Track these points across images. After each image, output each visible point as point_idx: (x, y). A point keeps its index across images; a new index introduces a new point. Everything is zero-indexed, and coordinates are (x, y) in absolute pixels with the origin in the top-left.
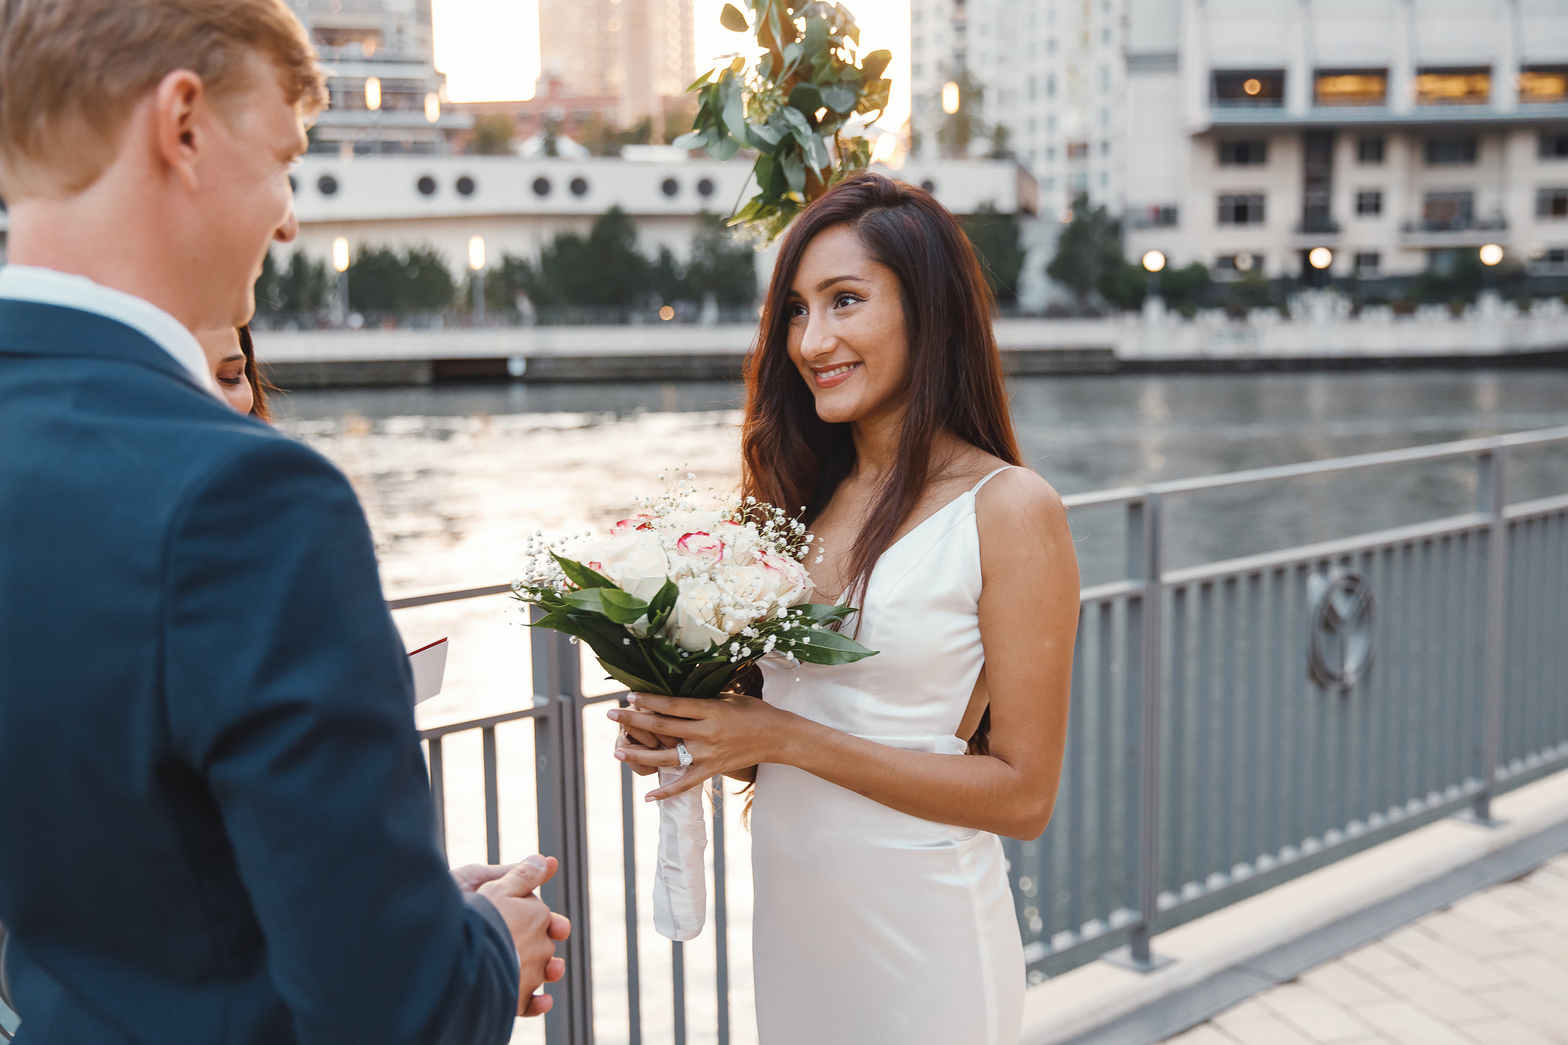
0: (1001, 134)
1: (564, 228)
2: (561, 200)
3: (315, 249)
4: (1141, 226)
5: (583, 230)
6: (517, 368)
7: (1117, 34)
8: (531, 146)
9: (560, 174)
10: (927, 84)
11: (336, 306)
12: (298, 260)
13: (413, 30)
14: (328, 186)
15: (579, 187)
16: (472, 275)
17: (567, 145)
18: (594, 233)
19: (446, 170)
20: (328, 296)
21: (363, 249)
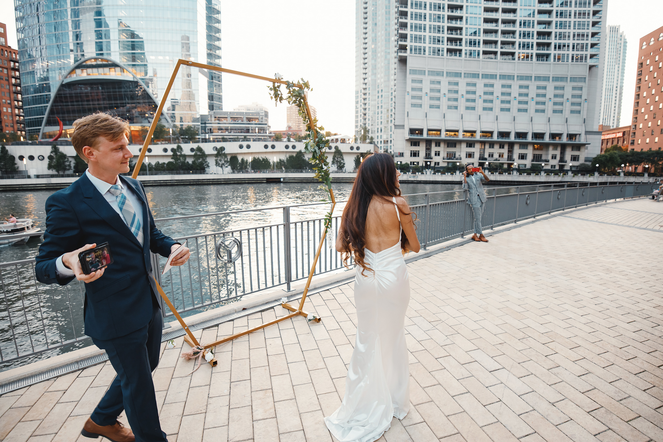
0: (372, 138)
1: (291, 154)
2: (290, 149)
3: (246, 158)
4: (397, 156)
5: (294, 155)
6: (282, 180)
7: (393, 121)
8: (285, 140)
9: (290, 144)
10: (358, 129)
11: (249, 169)
12: (243, 160)
13: (264, 118)
14: (248, 147)
15: (294, 147)
16: (274, 163)
17: (293, 139)
18: (296, 155)
19: (270, 144)
20: (248, 167)
21: (254, 158)
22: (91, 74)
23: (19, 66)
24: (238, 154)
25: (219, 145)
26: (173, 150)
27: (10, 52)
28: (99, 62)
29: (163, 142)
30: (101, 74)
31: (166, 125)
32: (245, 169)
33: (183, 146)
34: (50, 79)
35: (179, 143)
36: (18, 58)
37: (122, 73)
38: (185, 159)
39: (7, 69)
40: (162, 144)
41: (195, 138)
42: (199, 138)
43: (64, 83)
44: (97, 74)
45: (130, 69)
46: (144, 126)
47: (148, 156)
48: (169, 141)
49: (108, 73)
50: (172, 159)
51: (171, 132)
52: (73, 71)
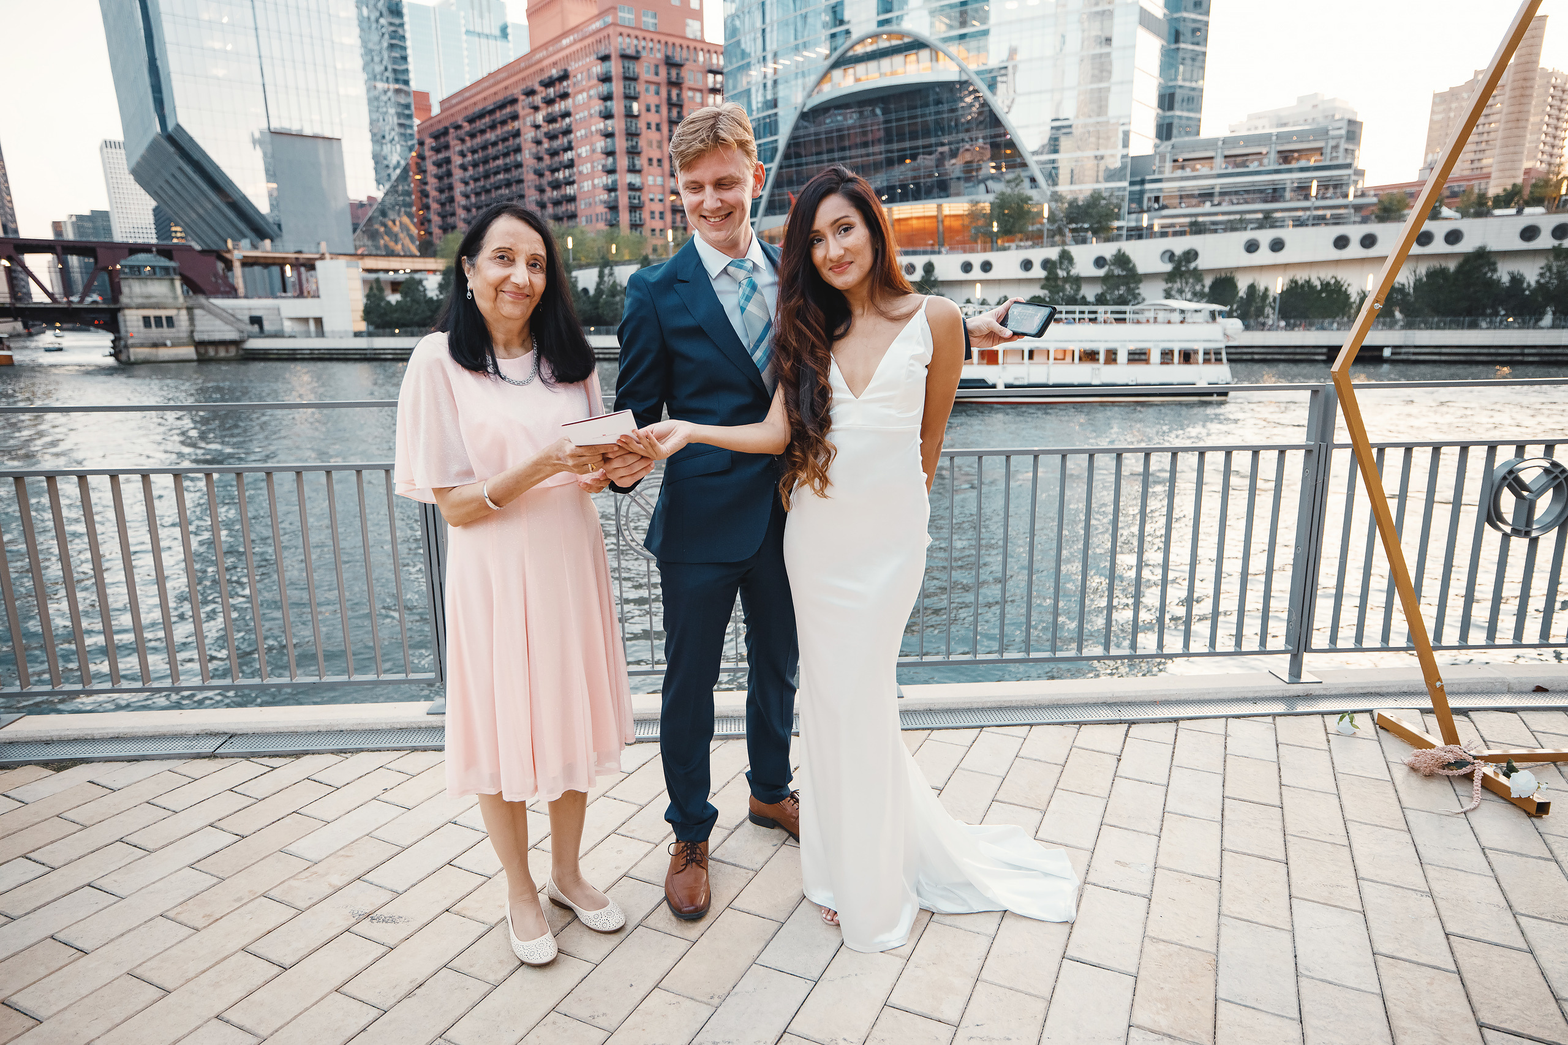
1: (1435, 264)
2: (1438, 246)
3: (1263, 282)
5: (1452, 266)
6: (1387, 352)
9: (1439, 229)
11: (1271, 316)
12: (1252, 288)
13: (1343, 145)
15: (1454, 237)
16: (1363, 294)
17: (1446, 211)
18: (1460, 268)
19: (1355, 232)
20: (1268, 310)
21: (1294, 282)
22: (863, 77)
23: (722, 83)
24: (1238, 269)
25: (1180, 245)
26: (1047, 264)
27: (709, 51)
28: (884, 43)
29: (1022, 244)
30: (885, 75)
31: (1033, 193)
32: (1258, 316)
33: (1075, 250)
34: (780, 104)
35: (1064, 243)
36: (722, 62)
37: (934, 63)
38: (1078, 289)
39: (701, 91)
40: (1018, 247)
41: (1109, 229)
42: (1119, 228)
43: (805, 110)
44: (877, 75)
45: (954, 49)
46: (977, 203)
47: (980, 281)
48: (1036, 239)
49: (900, 70)
50: (1043, 288)
51: (1046, 214)
52: (825, 76)
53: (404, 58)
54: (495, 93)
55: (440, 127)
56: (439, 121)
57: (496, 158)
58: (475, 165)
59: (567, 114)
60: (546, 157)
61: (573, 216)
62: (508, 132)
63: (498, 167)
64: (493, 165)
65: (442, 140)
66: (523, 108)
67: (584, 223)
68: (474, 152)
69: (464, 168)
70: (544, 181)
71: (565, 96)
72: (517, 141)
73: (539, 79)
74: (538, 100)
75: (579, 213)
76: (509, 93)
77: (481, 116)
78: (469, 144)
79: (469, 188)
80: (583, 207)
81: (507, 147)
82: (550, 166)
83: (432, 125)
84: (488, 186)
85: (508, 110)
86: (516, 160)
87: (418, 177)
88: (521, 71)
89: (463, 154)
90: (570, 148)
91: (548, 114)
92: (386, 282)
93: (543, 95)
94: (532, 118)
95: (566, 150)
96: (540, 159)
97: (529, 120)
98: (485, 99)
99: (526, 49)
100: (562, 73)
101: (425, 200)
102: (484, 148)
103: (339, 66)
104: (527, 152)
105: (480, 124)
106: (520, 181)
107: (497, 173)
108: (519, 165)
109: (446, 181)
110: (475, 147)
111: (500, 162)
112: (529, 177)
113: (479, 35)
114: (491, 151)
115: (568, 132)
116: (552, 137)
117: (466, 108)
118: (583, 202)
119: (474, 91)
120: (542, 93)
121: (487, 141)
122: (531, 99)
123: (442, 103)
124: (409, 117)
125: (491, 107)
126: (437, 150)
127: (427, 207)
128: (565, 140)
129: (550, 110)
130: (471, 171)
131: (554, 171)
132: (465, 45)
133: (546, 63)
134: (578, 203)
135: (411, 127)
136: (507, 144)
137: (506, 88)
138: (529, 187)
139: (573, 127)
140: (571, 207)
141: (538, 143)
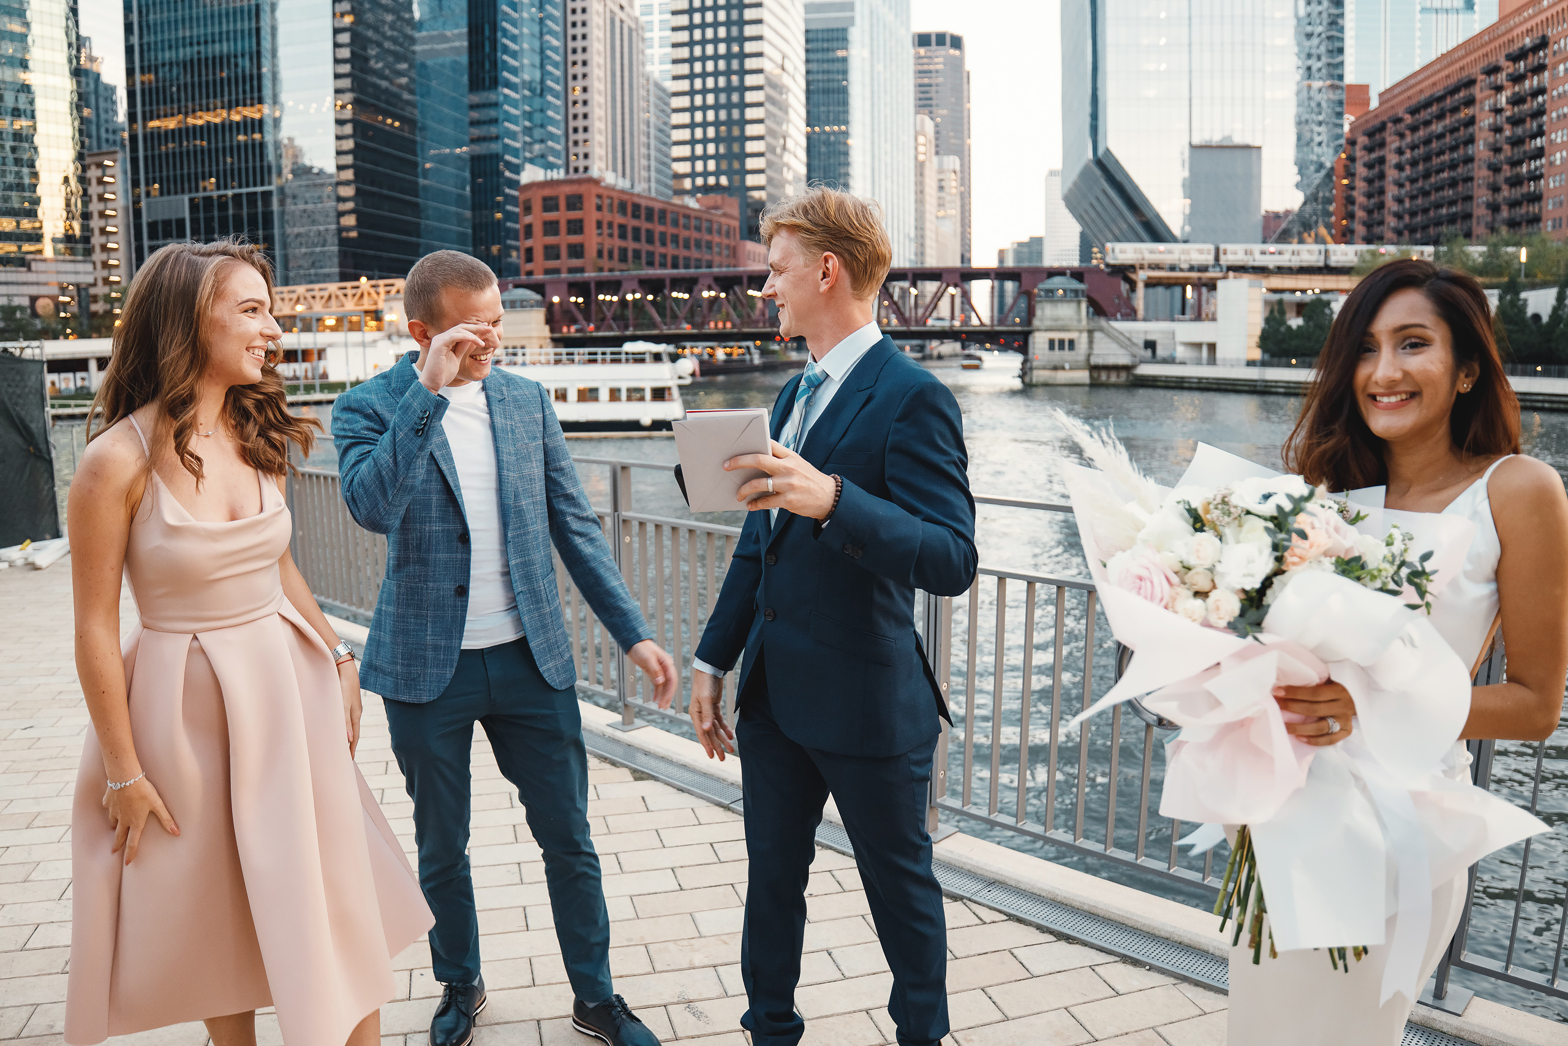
53: (1341, 51)
54: (1448, 76)
55: (1377, 122)
56: (1376, 116)
57: (1441, 153)
58: (1414, 163)
59: (1542, 91)
60: (1507, 148)
61: (1536, 220)
62: (1458, 121)
63: (1442, 163)
64: (1436, 161)
65: (1377, 137)
66: (1482, 90)
67: (1549, 229)
68: (1413, 147)
69: (1400, 167)
70: (1501, 178)
71: (1540, 69)
72: (1471, 130)
73: (1504, 53)
74: (1501, 78)
75: (1544, 217)
76: (1465, 74)
77: (1427, 104)
78: (1409, 139)
79: (1403, 191)
80: (1550, 207)
81: (1456, 140)
82: (1510, 158)
83: (1367, 121)
84: (1427, 188)
85: (1462, 94)
86: (1466, 154)
87: (1345, 182)
88: (1483, 46)
89: (1400, 151)
90: (1540, 133)
91: (1514, 94)
92: (1291, 303)
93: (1510, 70)
94: (1492, 101)
95: (1534, 137)
96: (1497, 150)
97: (1487, 105)
98: (1434, 84)
99: (1494, 18)
100: (1538, 41)
101: (1350, 208)
102: (1427, 142)
103: (1268, 69)
104: (1481, 143)
105: (1424, 115)
106: (1470, 179)
107: (1438, 172)
108: (1469, 160)
109: (1377, 184)
110: (1417, 142)
111: (1446, 157)
112: (1481, 174)
113: (1437, 11)
114: (1434, 145)
115: (1540, 112)
116: (1515, 122)
117: (1409, 98)
118: (1551, 201)
119: (1421, 77)
120: (1509, 68)
121: (1430, 134)
122: (1492, 78)
123: (1381, 95)
124: (1340, 115)
125: (1440, 94)
126: (1370, 149)
127: (1351, 216)
128: (1535, 125)
129: (1517, 88)
130: (1408, 171)
131: (1515, 163)
132: (1418, 25)
133: (1518, 31)
134: (1543, 203)
135: (1342, 126)
136: (1456, 135)
137: (1462, 68)
138: (1479, 186)
139: (1547, 106)
140: (1534, 209)
141: (1497, 130)
